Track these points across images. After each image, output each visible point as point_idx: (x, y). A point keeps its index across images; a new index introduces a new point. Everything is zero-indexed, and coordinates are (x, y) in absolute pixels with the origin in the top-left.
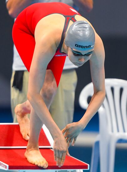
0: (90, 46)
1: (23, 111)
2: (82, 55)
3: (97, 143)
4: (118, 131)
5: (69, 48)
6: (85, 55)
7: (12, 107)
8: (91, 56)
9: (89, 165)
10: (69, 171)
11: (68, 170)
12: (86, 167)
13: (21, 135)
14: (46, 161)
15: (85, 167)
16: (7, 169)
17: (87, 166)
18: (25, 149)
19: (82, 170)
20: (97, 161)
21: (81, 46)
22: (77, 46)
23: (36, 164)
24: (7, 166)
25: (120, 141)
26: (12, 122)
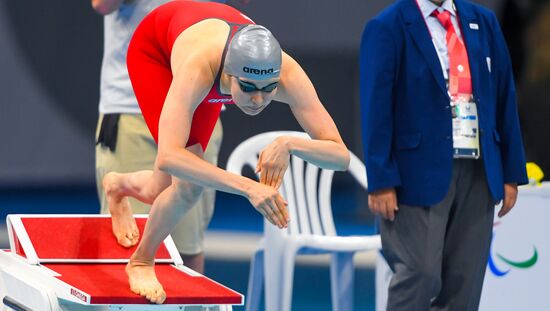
0: (272, 70)
1: (121, 191)
2: (257, 89)
3: (260, 255)
4: (300, 231)
5: (233, 78)
6: (264, 88)
7: (98, 185)
8: (275, 91)
9: (243, 296)
10: (205, 308)
11: (204, 305)
12: (238, 300)
13: (115, 238)
14: (164, 289)
15: (236, 300)
16: (88, 303)
17: (241, 298)
18: (126, 264)
19: (230, 307)
20: (259, 289)
21: (255, 71)
22: (247, 70)
23: (143, 293)
24: (88, 297)
25: (304, 250)
26: (98, 213)
